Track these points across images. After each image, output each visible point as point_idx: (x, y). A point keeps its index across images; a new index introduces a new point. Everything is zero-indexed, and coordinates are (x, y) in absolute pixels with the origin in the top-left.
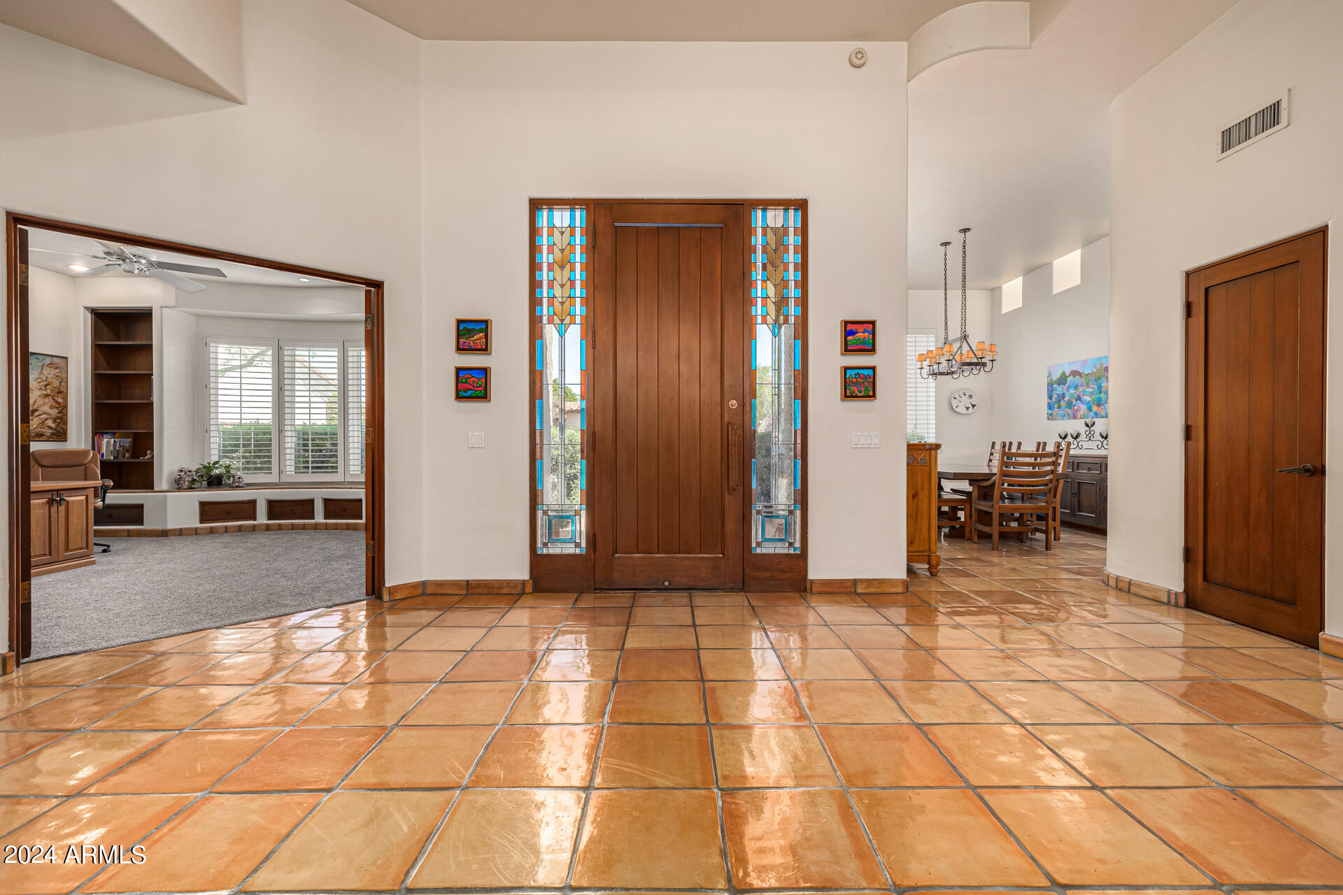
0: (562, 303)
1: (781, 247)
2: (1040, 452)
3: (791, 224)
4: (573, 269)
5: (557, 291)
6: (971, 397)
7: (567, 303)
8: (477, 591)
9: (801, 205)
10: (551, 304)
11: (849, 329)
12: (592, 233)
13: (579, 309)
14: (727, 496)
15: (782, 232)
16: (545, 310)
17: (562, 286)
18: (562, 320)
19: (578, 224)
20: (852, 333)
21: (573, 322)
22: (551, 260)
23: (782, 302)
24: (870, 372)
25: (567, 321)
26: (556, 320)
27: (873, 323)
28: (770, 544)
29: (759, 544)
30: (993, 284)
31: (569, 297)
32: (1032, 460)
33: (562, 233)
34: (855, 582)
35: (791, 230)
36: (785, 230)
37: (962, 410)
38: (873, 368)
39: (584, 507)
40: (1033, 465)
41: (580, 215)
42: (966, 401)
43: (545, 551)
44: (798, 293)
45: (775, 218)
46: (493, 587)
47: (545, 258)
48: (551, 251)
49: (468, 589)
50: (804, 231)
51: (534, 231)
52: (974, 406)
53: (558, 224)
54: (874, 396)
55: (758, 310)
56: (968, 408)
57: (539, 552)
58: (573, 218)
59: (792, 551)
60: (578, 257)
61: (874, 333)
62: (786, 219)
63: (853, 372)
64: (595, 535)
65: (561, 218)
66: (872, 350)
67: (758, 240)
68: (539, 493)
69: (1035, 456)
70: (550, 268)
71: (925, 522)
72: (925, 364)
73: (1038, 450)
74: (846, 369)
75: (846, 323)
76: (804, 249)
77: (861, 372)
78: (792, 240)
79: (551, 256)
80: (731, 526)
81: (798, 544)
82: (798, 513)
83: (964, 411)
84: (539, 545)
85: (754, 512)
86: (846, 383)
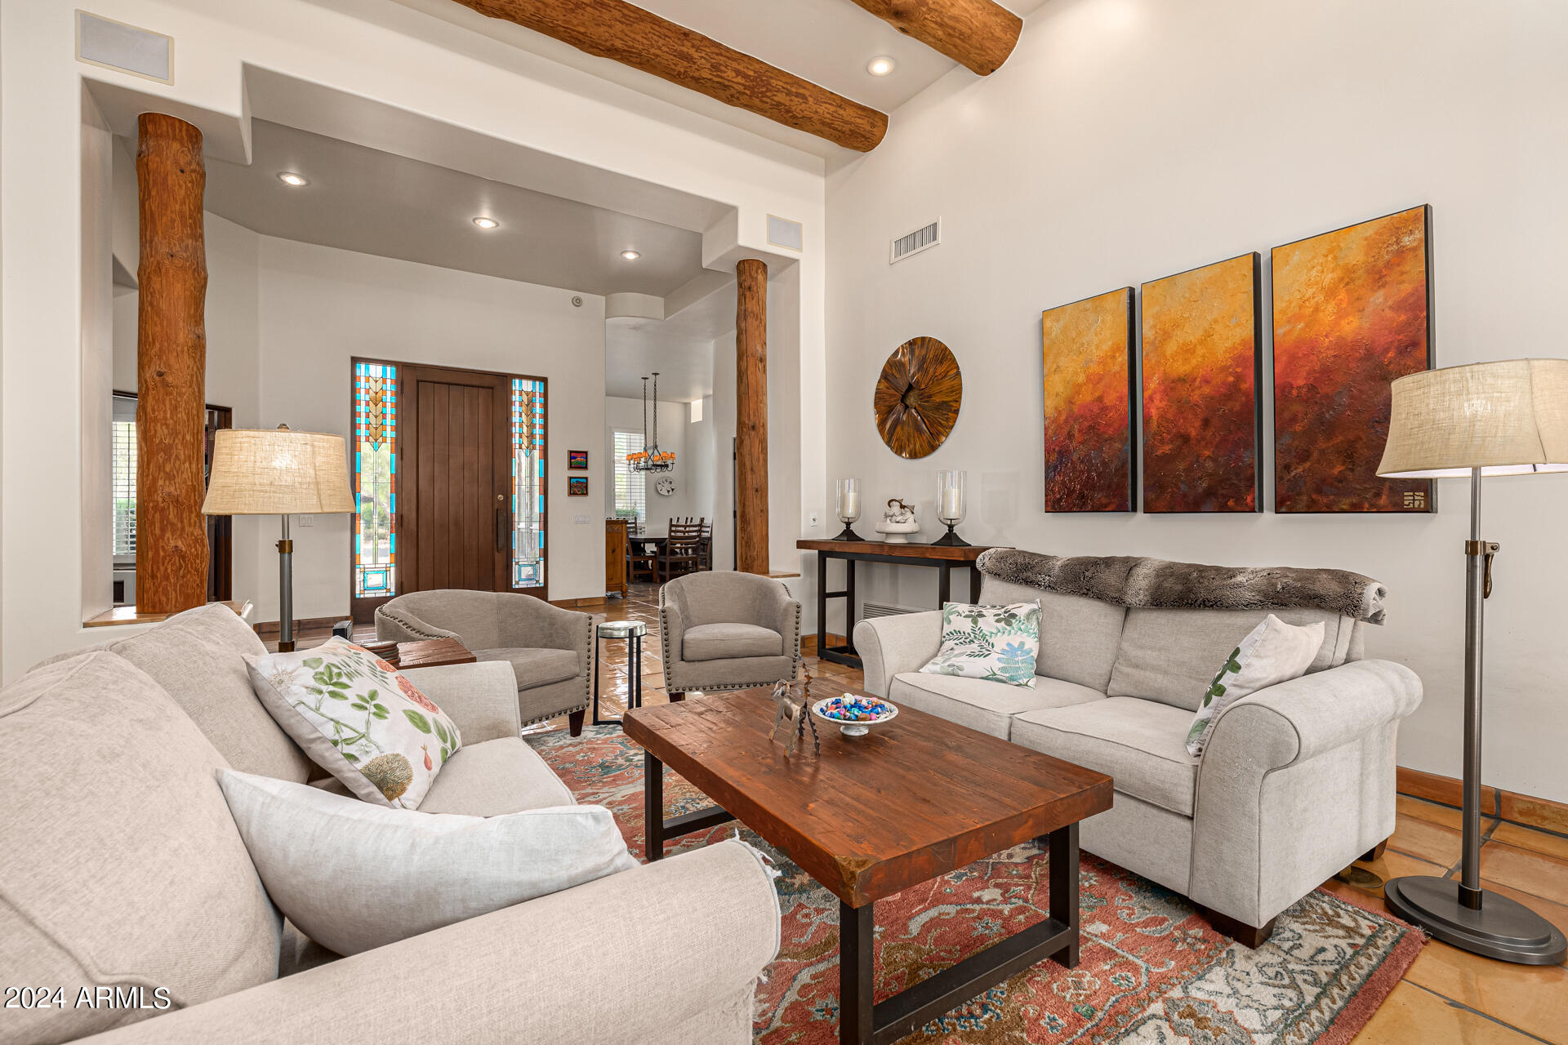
0: (376, 429)
1: (530, 404)
2: (688, 524)
3: (537, 390)
4: (384, 406)
5: (372, 419)
6: (671, 483)
7: (380, 428)
8: (308, 626)
9: (544, 380)
10: (368, 428)
11: (573, 455)
12: (400, 384)
13: (390, 434)
14: (496, 554)
15: (531, 395)
16: (362, 432)
17: (376, 417)
18: (376, 440)
19: (389, 376)
20: (574, 458)
21: (385, 441)
22: (368, 399)
23: (531, 436)
24: (585, 480)
25: (380, 440)
26: (371, 439)
27: (586, 453)
28: (522, 582)
29: (517, 583)
30: (686, 401)
31: (382, 424)
32: (683, 529)
33: (376, 381)
34: (576, 600)
35: (538, 394)
36: (534, 394)
37: (664, 492)
38: (586, 478)
39: (393, 565)
40: (684, 532)
41: (390, 372)
42: (667, 486)
43: (362, 596)
44: (542, 432)
45: (527, 386)
46: (322, 623)
47: (362, 396)
48: (367, 392)
49: (299, 626)
50: (545, 395)
51: (354, 378)
52: (673, 490)
53: (373, 375)
54: (587, 494)
55: (516, 440)
56: (668, 491)
57: (357, 596)
58: (385, 372)
59: (538, 585)
60: (389, 398)
61: (587, 459)
62: (534, 386)
63: (575, 480)
64: (402, 582)
65: (376, 370)
66: (586, 468)
67: (516, 398)
68: (357, 557)
69: (685, 527)
70: (367, 404)
71: (619, 567)
72: (632, 462)
73: (686, 523)
74: (571, 478)
75: (571, 452)
76: (545, 406)
77: (579, 480)
78: (538, 400)
79: (367, 396)
80: (499, 572)
81: (542, 581)
82: (542, 563)
83: (667, 494)
84: (357, 592)
85: (514, 563)
86: (571, 486)
